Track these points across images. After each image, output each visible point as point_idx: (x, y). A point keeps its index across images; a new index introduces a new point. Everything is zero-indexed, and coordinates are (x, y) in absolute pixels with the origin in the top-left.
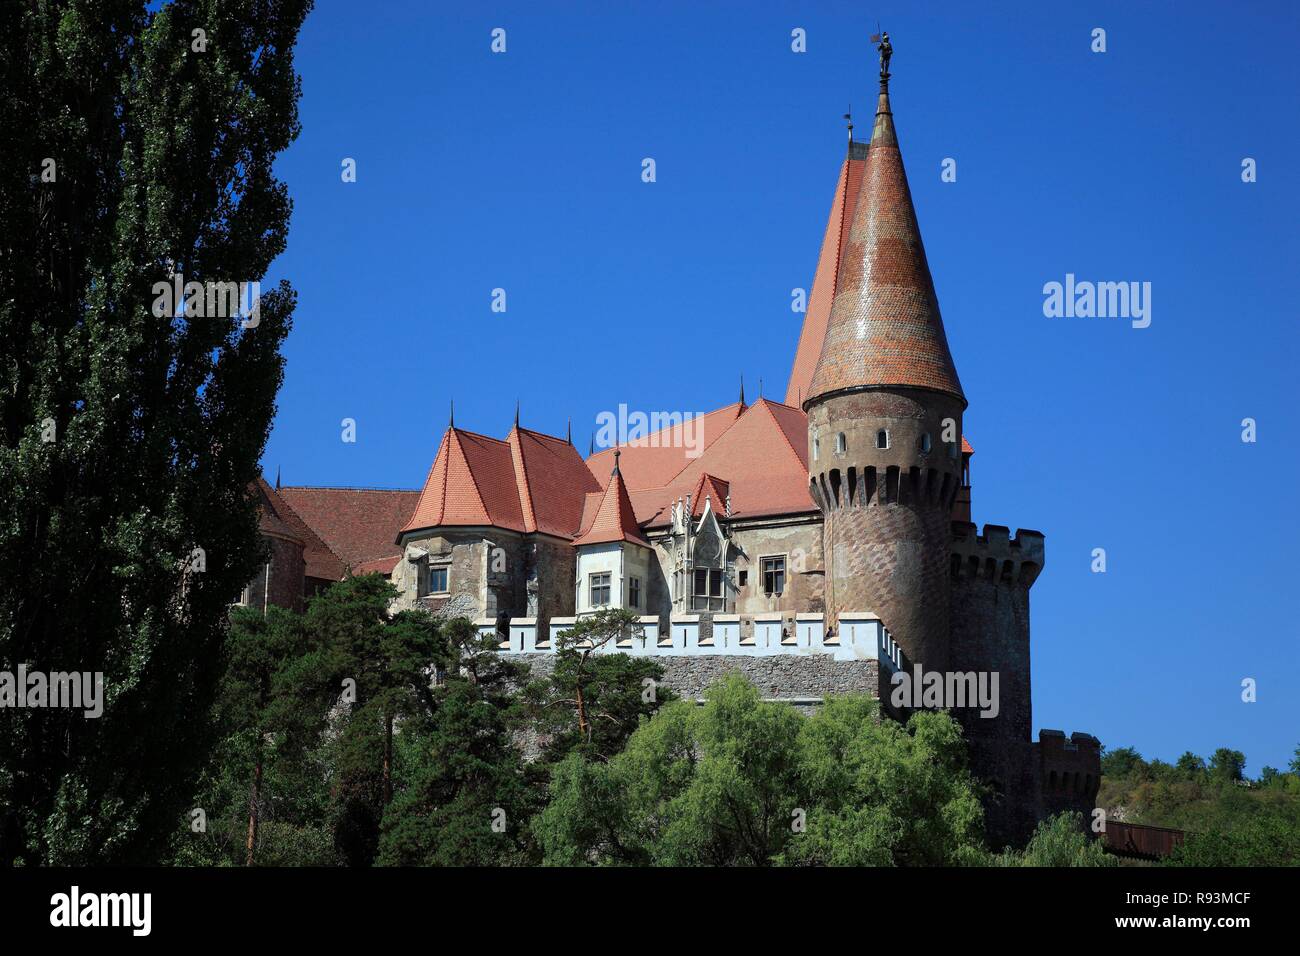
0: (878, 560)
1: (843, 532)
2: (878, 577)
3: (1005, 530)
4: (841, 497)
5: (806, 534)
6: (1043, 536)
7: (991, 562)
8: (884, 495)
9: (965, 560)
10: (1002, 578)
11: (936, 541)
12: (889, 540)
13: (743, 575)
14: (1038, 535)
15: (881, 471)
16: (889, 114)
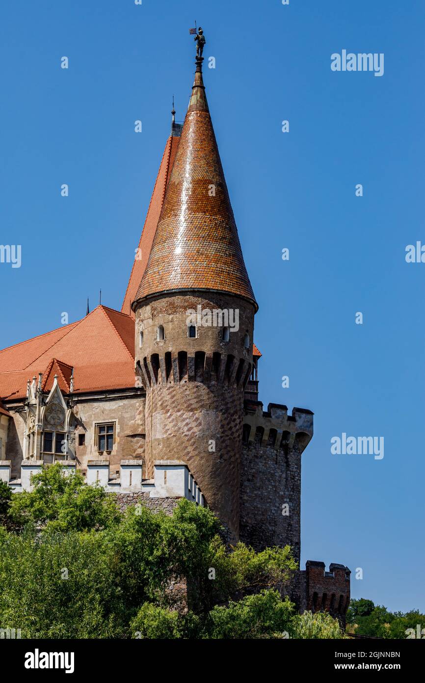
0: (187, 424)
1: (160, 403)
2: (187, 438)
3: (284, 408)
4: (159, 376)
5: (132, 405)
6: (312, 414)
7: (273, 432)
8: (193, 374)
9: (253, 430)
10: (281, 445)
11: (232, 412)
12: (196, 409)
13: (82, 438)
14: (309, 413)
15: (191, 354)
16: (202, 87)
